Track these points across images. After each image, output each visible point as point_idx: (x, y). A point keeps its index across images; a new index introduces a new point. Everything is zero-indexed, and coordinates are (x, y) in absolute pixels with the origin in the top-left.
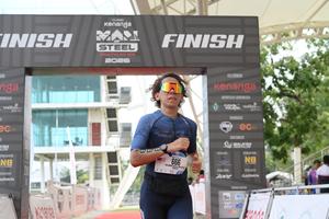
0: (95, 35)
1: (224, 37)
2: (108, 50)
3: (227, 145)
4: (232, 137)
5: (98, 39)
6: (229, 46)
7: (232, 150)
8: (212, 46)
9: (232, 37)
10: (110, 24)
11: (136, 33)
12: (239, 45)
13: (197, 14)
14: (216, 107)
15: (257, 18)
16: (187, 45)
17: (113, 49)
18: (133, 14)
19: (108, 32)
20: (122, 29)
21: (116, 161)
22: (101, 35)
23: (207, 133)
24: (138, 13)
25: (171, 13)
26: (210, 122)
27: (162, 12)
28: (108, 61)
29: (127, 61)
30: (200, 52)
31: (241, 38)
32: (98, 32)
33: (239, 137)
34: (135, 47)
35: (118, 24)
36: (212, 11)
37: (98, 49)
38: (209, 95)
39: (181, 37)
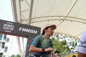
0: (4, 25)
1: (33, 30)
2: (6, 29)
3: (30, 55)
4: (31, 53)
5: (4, 26)
6: (34, 33)
7: (31, 56)
8: (30, 32)
9: (35, 31)
10: (8, 23)
11: (13, 26)
12: (36, 33)
13: (28, 25)
14: (28, 46)
15: (41, 28)
16: (25, 31)
17: (7, 29)
18: (14, 22)
19: (7, 25)
20: (10, 25)
21: (2, 55)
22: (5, 25)
23: (26, 51)
24: (15, 22)
25: (22, 23)
26: (27, 49)
27: (20, 23)
28: (5, 31)
29: (10, 32)
30: (27, 33)
31: (37, 31)
32: (5, 24)
33: (32, 53)
34: (13, 29)
35: (10, 23)
36: (31, 25)
37: (4, 28)
38: (28, 43)
39: (24, 29)
